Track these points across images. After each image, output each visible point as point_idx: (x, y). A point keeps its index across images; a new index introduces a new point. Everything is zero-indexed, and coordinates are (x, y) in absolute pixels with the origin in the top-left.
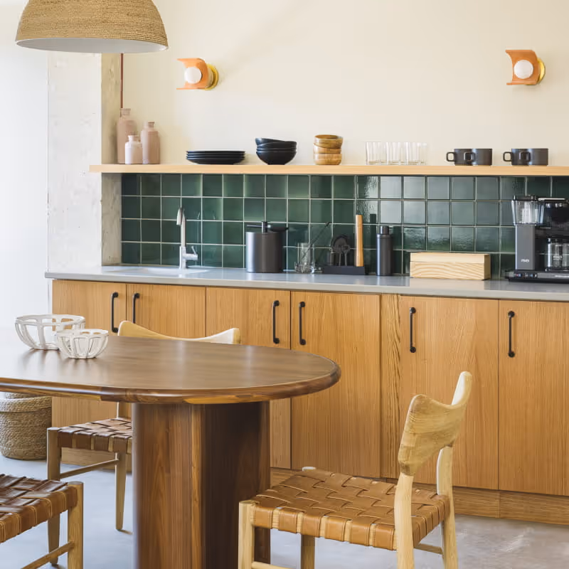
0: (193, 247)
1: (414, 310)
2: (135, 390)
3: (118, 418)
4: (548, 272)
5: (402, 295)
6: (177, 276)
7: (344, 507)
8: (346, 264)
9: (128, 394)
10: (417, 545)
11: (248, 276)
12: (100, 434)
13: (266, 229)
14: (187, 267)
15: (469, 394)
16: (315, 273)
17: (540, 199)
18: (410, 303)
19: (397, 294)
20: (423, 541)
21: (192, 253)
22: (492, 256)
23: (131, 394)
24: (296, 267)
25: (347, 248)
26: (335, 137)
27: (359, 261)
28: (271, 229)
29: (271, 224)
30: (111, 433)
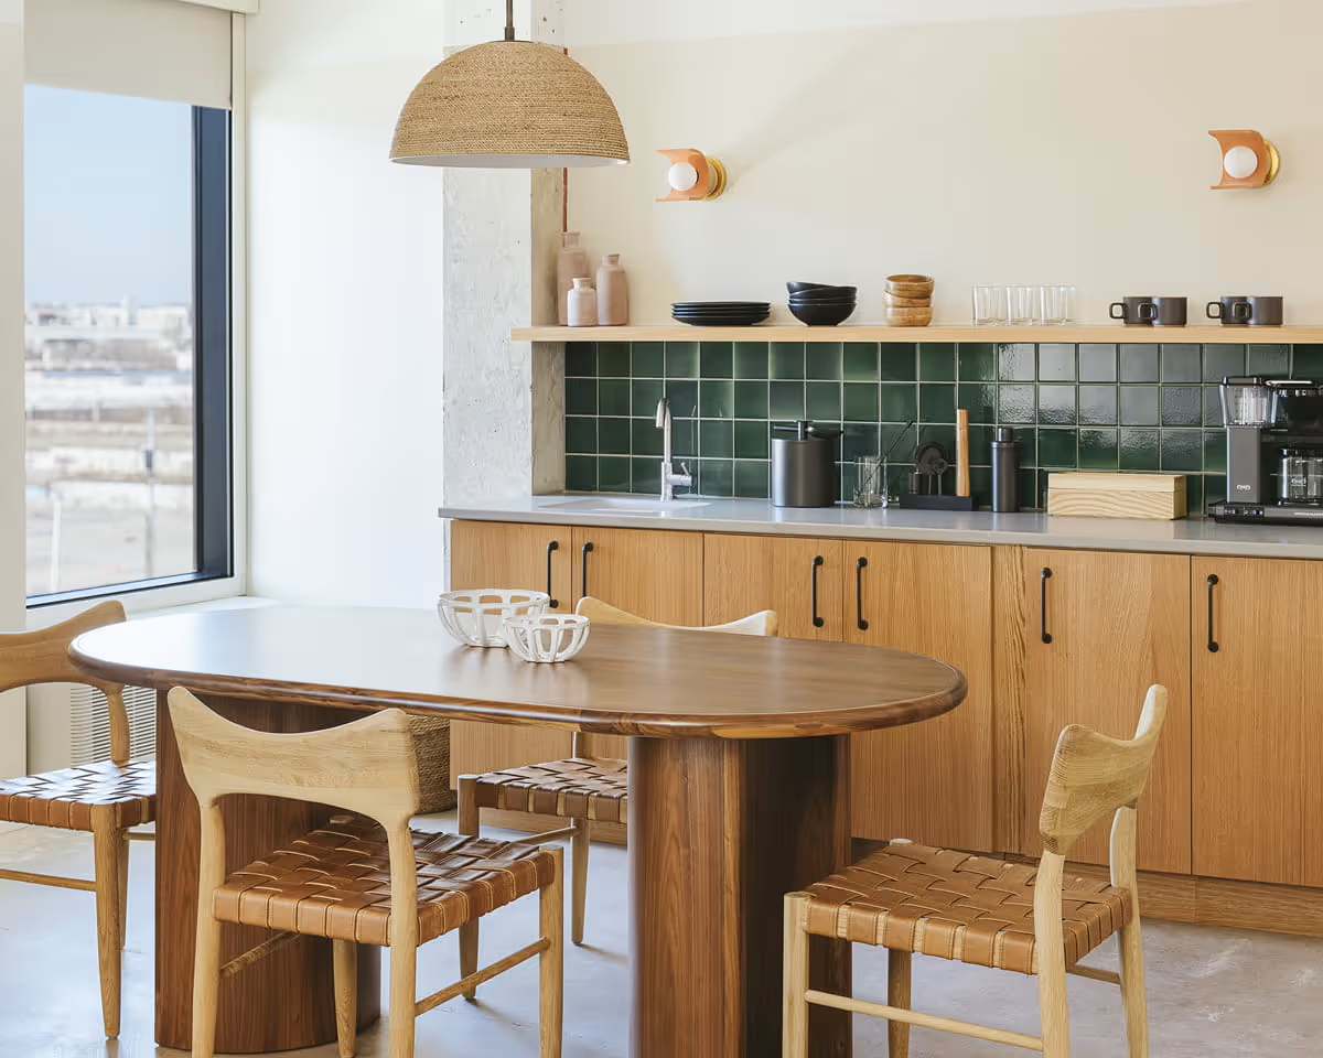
0: (683, 464)
1: (1048, 573)
2: (635, 716)
3: (574, 759)
4: (1283, 506)
5: (1029, 547)
6: (657, 514)
7: (955, 904)
8: (940, 492)
9: (623, 721)
10: (1071, 967)
11: (776, 515)
12: (544, 787)
13: (806, 434)
14: (674, 498)
15: (1161, 720)
16: (887, 507)
17: (1268, 383)
18: (1043, 559)
19: (1021, 546)
20: (1082, 962)
21: (683, 473)
22: (1189, 478)
23: (628, 721)
24: (855, 498)
25: (942, 465)
26: (921, 279)
27: (962, 487)
28: (815, 434)
29: (815, 426)
30: (564, 785)
